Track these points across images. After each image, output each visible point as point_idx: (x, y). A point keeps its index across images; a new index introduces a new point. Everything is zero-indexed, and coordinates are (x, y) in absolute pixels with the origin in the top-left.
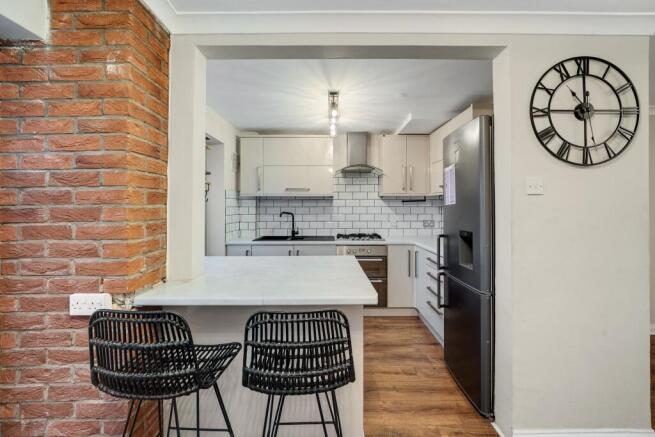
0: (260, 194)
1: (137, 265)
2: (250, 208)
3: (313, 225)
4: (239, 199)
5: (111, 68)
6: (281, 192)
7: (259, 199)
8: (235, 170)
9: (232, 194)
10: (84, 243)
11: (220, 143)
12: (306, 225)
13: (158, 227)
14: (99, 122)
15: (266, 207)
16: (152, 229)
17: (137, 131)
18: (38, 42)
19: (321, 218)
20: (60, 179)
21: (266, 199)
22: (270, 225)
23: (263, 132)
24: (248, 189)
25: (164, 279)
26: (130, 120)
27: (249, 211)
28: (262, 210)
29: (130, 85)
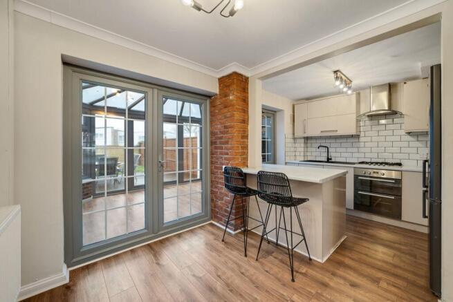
0: (306, 135)
1: (238, 159)
2: (301, 144)
3: (343, 155)
4: (294, 139)
5: (231, 97)
6: (317, 134)
7: (307, 139)
8: (292, 123)
9: (291, 136)
10: (226, 151)
11: (281, 110)
12: (338, 155)
13: (245, 147)
14: (228, 114)
15: (311, 143)
16: (243, 148)
17: (238, 116)
18: (216, 94)
19: (349, 150)
20: (222, 133)
21: (311, 138)
22: (314, 154)
23: (308, 99)
24: (299, 133)
25: (247, 166)
26: (235, 113)
27: (300, 145)
28: (309, 145)
29: (235, 102)
